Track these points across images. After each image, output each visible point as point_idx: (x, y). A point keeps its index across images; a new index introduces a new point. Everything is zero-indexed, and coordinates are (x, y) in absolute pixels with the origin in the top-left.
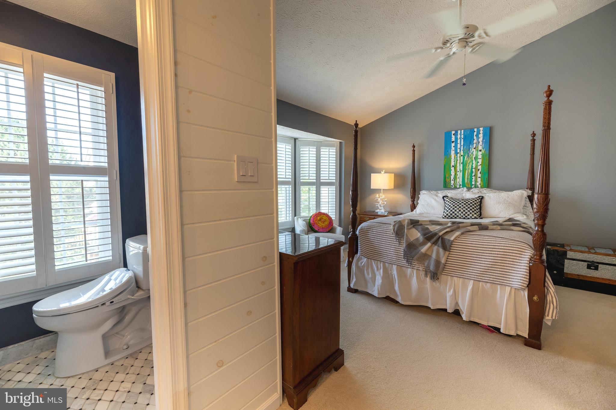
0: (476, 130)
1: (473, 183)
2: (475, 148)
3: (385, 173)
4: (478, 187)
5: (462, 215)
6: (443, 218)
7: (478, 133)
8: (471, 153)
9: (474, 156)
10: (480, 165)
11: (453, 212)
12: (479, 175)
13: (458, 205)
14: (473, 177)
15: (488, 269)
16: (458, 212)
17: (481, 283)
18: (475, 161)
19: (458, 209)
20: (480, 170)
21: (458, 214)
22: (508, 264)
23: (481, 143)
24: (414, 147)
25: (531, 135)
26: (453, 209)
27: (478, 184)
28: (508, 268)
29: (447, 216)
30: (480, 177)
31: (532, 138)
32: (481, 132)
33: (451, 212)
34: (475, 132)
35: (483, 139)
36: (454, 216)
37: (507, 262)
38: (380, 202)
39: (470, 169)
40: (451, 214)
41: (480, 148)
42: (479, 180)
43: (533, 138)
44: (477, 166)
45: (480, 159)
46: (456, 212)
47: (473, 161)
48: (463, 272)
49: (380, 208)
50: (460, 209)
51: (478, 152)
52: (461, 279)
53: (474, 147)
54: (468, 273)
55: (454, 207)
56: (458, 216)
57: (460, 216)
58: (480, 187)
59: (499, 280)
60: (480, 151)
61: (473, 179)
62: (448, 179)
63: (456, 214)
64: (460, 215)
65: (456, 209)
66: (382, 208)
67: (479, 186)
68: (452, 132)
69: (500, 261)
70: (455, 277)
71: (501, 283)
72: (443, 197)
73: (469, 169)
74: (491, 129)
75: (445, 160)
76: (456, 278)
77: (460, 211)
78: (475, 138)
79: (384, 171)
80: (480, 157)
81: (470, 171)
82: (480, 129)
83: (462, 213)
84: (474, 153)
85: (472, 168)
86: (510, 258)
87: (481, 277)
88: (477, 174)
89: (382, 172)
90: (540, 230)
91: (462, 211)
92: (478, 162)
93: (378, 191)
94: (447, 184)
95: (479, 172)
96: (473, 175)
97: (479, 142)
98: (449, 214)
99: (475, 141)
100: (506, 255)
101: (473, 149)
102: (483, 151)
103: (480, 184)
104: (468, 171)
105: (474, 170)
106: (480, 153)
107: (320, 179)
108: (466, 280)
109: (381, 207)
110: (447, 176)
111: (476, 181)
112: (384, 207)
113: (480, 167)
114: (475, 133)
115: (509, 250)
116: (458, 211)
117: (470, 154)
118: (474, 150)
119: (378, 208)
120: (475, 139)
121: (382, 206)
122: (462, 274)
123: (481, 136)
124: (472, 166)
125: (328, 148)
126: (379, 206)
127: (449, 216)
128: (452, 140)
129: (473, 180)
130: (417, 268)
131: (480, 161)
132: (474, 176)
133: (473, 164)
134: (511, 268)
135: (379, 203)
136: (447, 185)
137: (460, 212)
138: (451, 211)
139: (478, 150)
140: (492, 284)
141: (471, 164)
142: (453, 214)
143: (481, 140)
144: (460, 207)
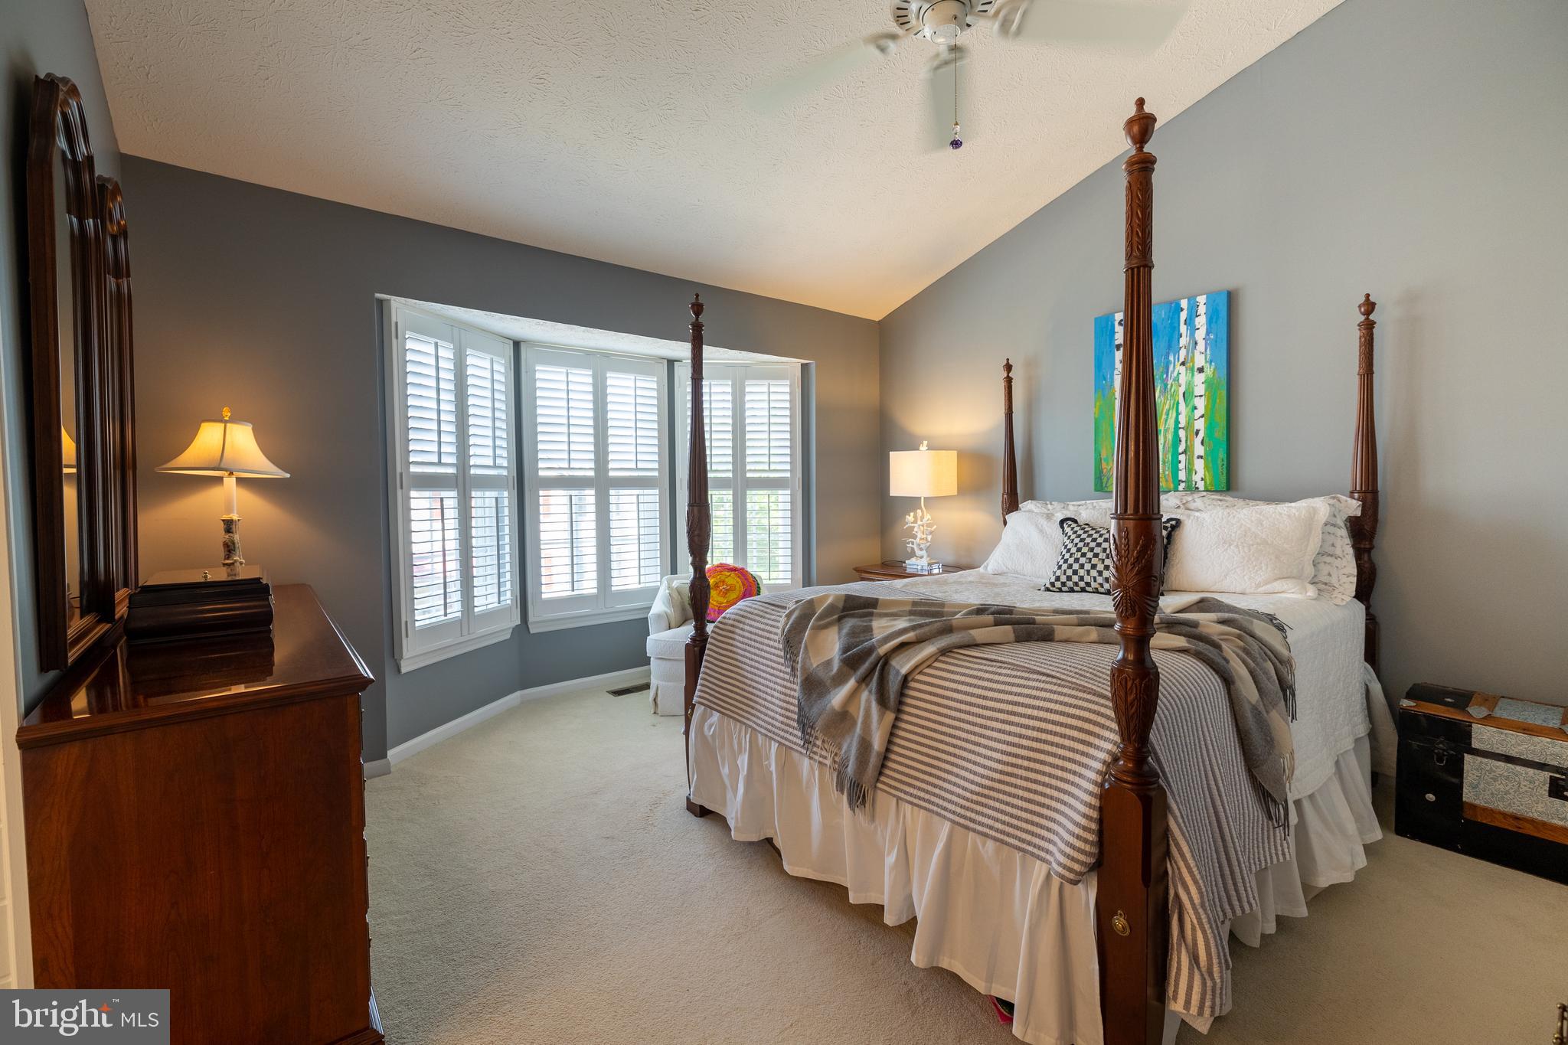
0: (1184, 303)
1: (1182, 476)
2: (1183, 364)
3: (930, 448)
4: (1197, 488)
5: (1100, 580)
6: (1048, 590)
7: (1193, 313)
8: (1174, 380)
9: (1182, 390)
10: (1202, 416)
11: (1075, 572)
12: (1199, 450)
13: (1092, 550)
14: (1182, 458)
15: (992, 789)
16: (1088, 572)
17: (971, 834)
18: (1187, 406)
19: (1090, 559)
20: (1201, 434)
21: (1087, 579)
22: (1050, 775)
23: (1201, 346)
24: (1009, 367)
25: (1360, 307)
26: (1076, 561)
27: (1197, 478)
28: (1048, 791)
29: (1058, 584)
30: (1201, 457)
31: (1362, 318)
32: (1202, 309)
33: (1069, 572)
34: (1182, 310)
35: (1208, 333)
36: (1076, 584)
37: (1047, 769)
38: (919, 535)
39: (1172, 430)
40: (1069, 578)
41: (1200, 360)
42: (1199, 465)
43: (1367, 319)
44: (1191, 421)
45: (1201, 396)
46: (1082, 572)
47: (1178, 403)
48: (930, 788)
49: (918, 553)
50: (1095, 561)
51: (1193, 375)
52: (922, 811)
53: (1182, 359)
54: (943, 793)
55: (1080, 553)
56: (1088, 584)
57: (1093, 584)
58: (1202, 488)
59: (1019, 833)
60: (1201, 370)
61: (1180, 462)
62: (1107, 464)
63: (1082, 578)
64: (1095, 581)
65: (1082, 560)
66: (924, 553)
67: (1201, 485)
68: (1116, 314)
69: (1026, 763)
70: (906, 804)
71: (1024, 846)
72: (1062, 522)
73: (1167, 430)
74: (1232, 298)
75: (1098, 404)
76: (910, 806)
77: (1094, 567)
78: (1183, 328)
79: (925, 443)
80: (1200, 389)
81: (1170, 437)
82: (1199, 299)
83: (1100, 573)
84: (1183, 379)
85: (1177, 428)
86: (1055, 755)
87: (973, 815)
88: (1193, 445)
89: (921, 448)
90: (1131, 657)
91: (1100, 567)
92: (1196, 408)
93: (911, 503)
94: (1105, 481)
95: (1198, 440)
96: (1181, 449)
97: (1196, 343)
98: (1063, 579)
99: (1183, 341)
100: (1045, 742)
101: (1178, 364)
102: (1209, 371)
103: (1202, 479)
104: (1165, 437)
105: (1182, 434)
106: (1200, 378)
107: (744, 471)
108: (936, 818)
109: (921, 549)
110: (1104, 456)
111: (1190, 470)
112: (928, 549)
113: (1200, 424)
114: (1183, 315)
115: (1053, 722)
116: (1088, 566)
117: (1170, 382)
118: (1182, 369)
119: (913, 554)
120: (1184, 335)
121: (922, 546)
122: (927, 796)
123: (1201, 321)
124: (1177, 422)
125: (766, 382)
126: (915, 547)
127: (1064, 584)
128: (1117, 342)
129: (1182, 466)
130: (821, 759)
131: (1201, 404)
132: (1185, 452)
133: (1178, 414)
134: (1056, 794)
135: (915, 537)
136: (1104, 485)
137: (1094, 573)
138: (1070, 566)
139: (1192, 370)
140: (998, 843)
141: (1174, 415)
142: (1075, 578)
143: (1200, 335)
144: (1096, 555)
